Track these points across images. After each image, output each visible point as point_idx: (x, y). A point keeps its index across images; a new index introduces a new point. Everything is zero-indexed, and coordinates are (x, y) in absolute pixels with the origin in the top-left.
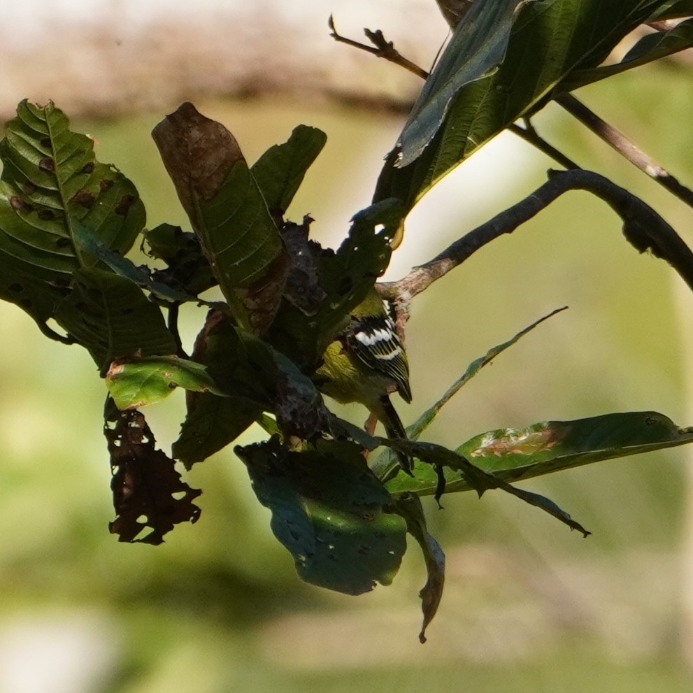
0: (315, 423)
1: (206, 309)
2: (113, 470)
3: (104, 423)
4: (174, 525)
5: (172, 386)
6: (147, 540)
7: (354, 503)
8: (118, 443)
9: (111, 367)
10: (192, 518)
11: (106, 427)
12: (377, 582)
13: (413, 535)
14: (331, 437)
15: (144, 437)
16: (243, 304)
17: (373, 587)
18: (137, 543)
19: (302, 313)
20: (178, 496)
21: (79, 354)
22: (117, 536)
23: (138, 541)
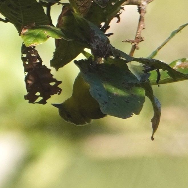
0: (106, 50)
1: (61, 6)
2: (25, 74)
3: (21, 55)
4: (51, 96)
5: (48, 37)
6: (40, 102)
7: (123, 83)
8: (27, 63)
9: (23, 30)
10: (58, 93)
11: (22, 56)
12: (133, 113)
13: (148, 97)
14: (114, 58)
15: (37, 60)
16: (77, 4)
17: (132, 116)
18: (36, 104)
19: (100, 7)
20: (52, 84)
21: (10, 27)
22: (28, 101)
23: (37, 103)
